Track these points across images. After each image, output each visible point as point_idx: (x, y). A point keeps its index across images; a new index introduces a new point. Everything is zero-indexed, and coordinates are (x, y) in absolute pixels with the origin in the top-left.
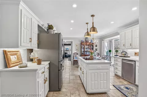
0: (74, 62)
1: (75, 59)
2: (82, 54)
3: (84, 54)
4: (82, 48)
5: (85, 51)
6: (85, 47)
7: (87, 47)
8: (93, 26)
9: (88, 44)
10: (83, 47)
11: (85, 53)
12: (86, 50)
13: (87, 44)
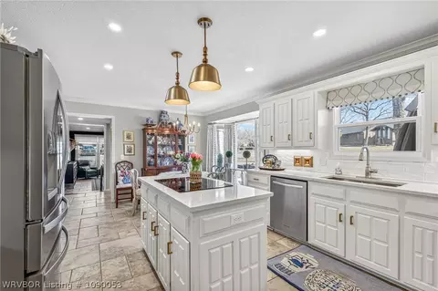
0: (117, 194)
1: (121, 185)
2: (149, 165)
3: (155, 165)
4: (149, 145)
5: (159, 156)
6: (159, 143)
7: (165, 141)
8: (205, 61)
9: (167, 132)
10: (151, 142)
11: (158, 162)
12: (160, 151)
13: (163, 131)
